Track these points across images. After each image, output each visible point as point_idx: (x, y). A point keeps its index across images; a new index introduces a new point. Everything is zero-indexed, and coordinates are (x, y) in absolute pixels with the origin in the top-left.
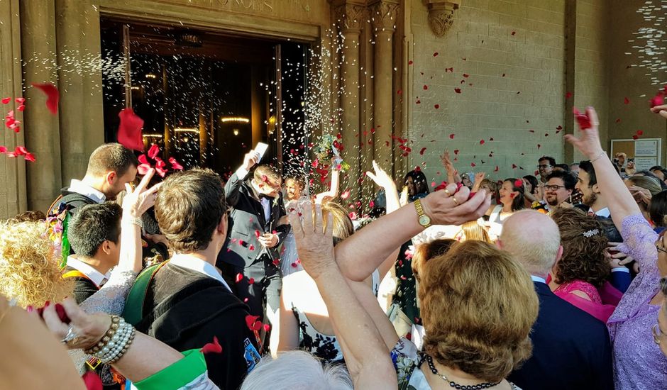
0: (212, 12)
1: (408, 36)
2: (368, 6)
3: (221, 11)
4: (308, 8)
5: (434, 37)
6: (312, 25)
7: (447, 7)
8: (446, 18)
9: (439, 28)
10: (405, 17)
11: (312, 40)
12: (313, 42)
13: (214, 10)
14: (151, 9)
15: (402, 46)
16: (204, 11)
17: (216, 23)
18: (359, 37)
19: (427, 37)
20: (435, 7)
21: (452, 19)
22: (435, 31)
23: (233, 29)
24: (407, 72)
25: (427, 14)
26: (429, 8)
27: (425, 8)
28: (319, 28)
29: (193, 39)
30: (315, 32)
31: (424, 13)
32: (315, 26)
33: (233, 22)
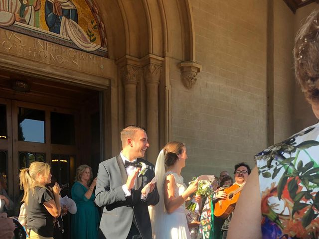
0: (35, 63)
1: (168, 87)
2: (142, 67)
3: (42, 63)
4: (102, 67)
5: (185, 89)
6: (105, 78)
7: (193, 70)
8: (192, 76)
9: (188, 83)
10: (166, 74)
11: (105, 88)
12: (106, 90)
13: (37, 62)
15: (165, 92)
16: (30, 62)
17: (38, 71)
18: (137, 87)
19: (180, 88)
20: (185, 69)
21: (196, 77)
22: (185, 86)
23: (50, 76)
24: (167, 109)
25: (180, 73)
26: (181, 70)
27: (179, 70)
28: (110, 80)
29: (23, 85)
30: (107, 83)
31: (178, 73)
32: (107, 79)
33: (51, 71)
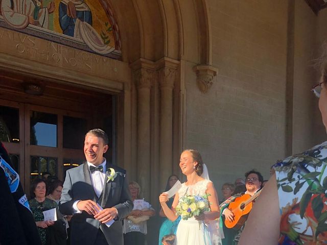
1: (183, 91)
2: (157, 71)
3: (55, 66)
4: (116, 70)
5: (200, 93)
6: (118, 82)
7: (209, 73)
8: (208, 80)
9: (204, 87)
10: (181, 78)
11: (119, 92)
12: (119, 93)
13: (50, 65)
14: (5, 60)
15: (179, 97)
16: (43, 65)
18: (151, 90)
19: (196, 92)
20: (201, 73)
21: (212, 81)
22: (201, 89)
24: (182, 114)
25: (196, 77)
26: (197, 74)
27: (195, 74)
28: (123, 84)
29: (36, 89)
30: (120, 87)
31: (194, 76)
32: (120, 82)
33: (64, 75)
